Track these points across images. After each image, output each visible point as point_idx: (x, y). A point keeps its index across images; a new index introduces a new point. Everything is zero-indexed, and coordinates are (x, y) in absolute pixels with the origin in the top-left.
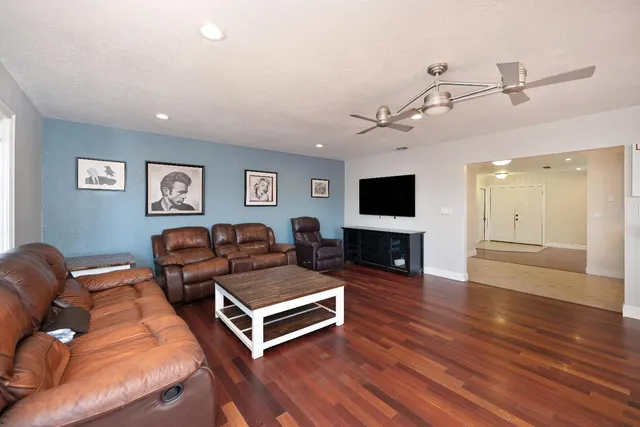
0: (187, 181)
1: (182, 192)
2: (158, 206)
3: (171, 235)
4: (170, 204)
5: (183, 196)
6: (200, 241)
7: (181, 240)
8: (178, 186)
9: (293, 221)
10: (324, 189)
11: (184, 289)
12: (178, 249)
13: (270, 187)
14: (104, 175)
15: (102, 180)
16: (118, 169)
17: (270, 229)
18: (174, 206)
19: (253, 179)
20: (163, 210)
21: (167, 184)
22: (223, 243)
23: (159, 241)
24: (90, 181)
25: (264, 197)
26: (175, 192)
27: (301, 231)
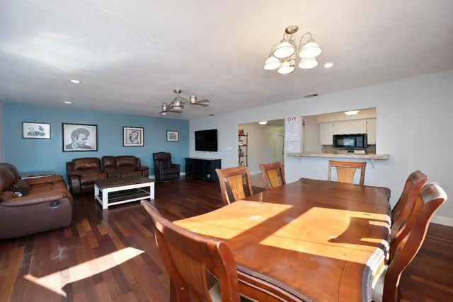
0: (87, 134)
1: (84, 139)
2: (69, 146)
3: (77, 162)
4: (77, 146)
5: (85, 141)
6: (94, 165)
7: (82, 165)
8: (82, 136)
9: (154, 154)
10: (175, 136)
11: (81, 187)
12: (81, 169)
13: (139, 136)
14: (39, 130)
15: (37, 133)
16: (46, 127)
17: (138, 159)
18: (80, 146)
19: (128, 132)
20: (72, 148)
21: (75, 135)
22: (108, 166)
23: (70, 165)
24: (29, 134)
25: (136, 141)
26: (80, 139)
27: (158, 160)
